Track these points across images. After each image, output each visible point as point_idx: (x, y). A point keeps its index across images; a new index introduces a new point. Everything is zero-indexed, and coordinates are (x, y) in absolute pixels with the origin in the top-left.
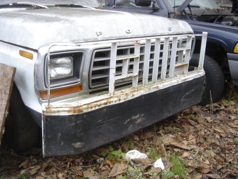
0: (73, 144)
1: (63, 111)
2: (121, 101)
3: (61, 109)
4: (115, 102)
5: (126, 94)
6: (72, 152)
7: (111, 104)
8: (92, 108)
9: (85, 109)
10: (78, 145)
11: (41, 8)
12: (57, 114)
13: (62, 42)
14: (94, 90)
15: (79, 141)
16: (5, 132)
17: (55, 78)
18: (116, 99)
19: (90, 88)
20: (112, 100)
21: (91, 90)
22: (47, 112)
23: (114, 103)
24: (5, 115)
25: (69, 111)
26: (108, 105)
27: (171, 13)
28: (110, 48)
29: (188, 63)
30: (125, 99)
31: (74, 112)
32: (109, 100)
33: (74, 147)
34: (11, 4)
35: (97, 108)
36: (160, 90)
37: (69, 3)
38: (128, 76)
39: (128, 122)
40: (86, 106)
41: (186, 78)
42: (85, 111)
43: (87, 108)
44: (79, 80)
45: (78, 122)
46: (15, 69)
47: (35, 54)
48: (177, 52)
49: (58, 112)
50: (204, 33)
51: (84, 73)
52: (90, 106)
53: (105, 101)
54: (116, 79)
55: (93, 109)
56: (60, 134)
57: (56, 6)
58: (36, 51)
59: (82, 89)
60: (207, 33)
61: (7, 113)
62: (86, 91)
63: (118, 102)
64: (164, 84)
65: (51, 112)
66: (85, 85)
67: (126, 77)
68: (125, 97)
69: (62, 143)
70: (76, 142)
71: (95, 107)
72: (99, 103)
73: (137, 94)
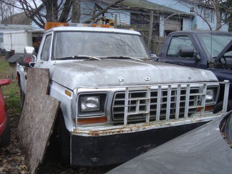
0: (91, 158)
1: (85, 133)
2: (133, 132)
3: (84, 132)
4: (128, 131)
5: (138, 127)
6: (90, 164)
7: (124, 132)
8: (106, 133)
9: (101, 133)
10: (94, 159)
11: (95, 59)
12: (80, 135)
13: (91, 86)
14: (117, 122)
15: (96, 157)
16: (49, 145)
17: (85, 111)
18: (128, 129)
19: (113, 121)
20: (124, 129)
21: (114, 122)
22: (74, 132)
23: (126, 132)
24: (50, 133)
25: (89, 134)
26: (121, 133)
27: (211, 63)
28: (125, 91)
29: (204, 106)
30: (136, 130)
31: (93, 134)
32: (122, 130)
33: (92, 161)
34: (73, 57)
35: (111, 134)
36: (172, 127)
37: (118, 56)
38: (140, 113)
39: (140, 149)
40: (102, 132)
41: (201, 119)
42: (101, 135)
43: (103, 133)
44: (104, 113)
45: (95, 142)
46: (60, 102)
47: (72, 93)
48: (190, 97)
49: (82, 133)
50: (225, 81)
51: (107, 109)
52: (105, 132)
53: (118, 130)
54: (129, 114)
55: (108, 134)
56: (82, 150)
57: (108, 58)
58: (72, 91)
59: (107, 121)
60: (228, 81)
61: (52, 132)
62: (110, 122)
63: (129, 132)
64: (177, 122)
65: (77, 133)
66: (109, 118)
67: (137, 113)
68: (137, 129)
69: (83, 156)
70: (93, 157)
71: (109, 133)
72: (113, 131)
73: (148, 128)
